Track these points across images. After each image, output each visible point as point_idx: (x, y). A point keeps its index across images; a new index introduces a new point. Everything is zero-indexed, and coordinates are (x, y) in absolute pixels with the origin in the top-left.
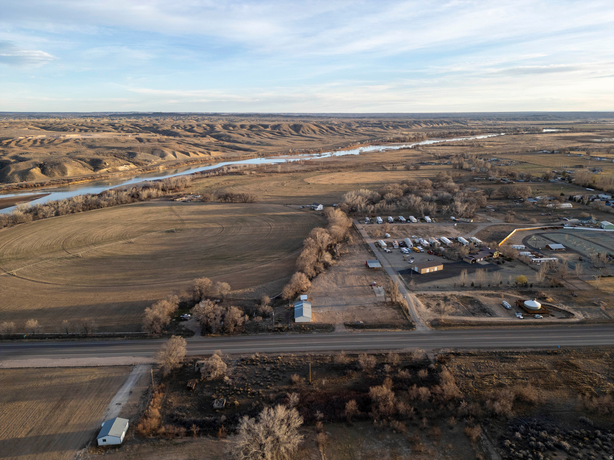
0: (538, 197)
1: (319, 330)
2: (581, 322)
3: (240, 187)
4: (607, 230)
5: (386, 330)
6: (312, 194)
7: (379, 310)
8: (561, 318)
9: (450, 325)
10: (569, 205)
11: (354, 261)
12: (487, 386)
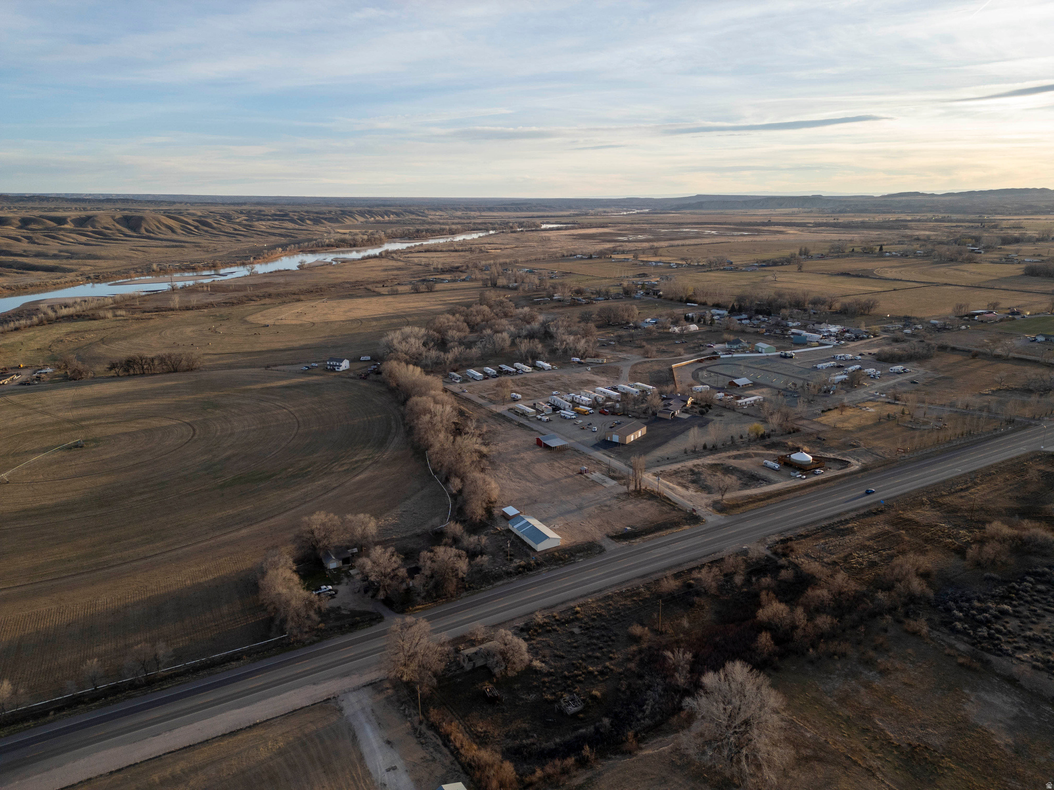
0: (648, 320)
1: (581, 554)
2: (864, 469)
3: (124, 343)
4: (769, 354)
5: (669, 531)
6: (296, 344)
7: (631, 506)
8: (841, 469)
9: (738, 506)
10: (694, 327)
11: (513, 442)
12: (862, 569)
